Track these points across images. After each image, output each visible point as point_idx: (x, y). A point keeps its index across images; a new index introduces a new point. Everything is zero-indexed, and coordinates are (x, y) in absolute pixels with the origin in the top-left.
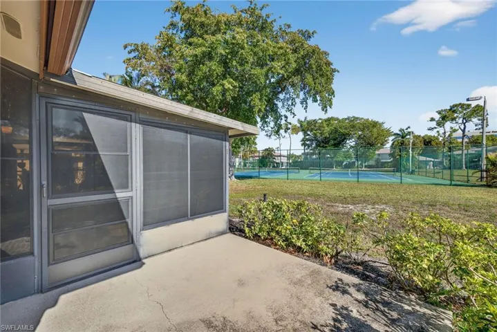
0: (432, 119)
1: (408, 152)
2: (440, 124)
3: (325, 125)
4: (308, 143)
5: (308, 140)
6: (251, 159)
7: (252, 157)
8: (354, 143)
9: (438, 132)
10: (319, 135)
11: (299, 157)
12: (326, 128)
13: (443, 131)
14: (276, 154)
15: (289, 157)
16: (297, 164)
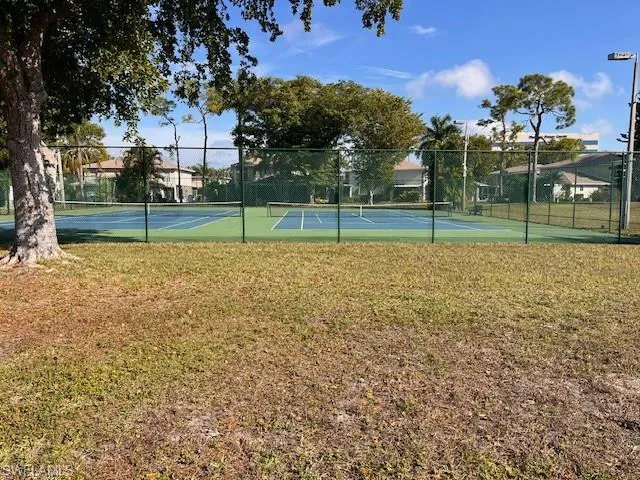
0: (486, 104)
1: (461, 166)
2: (498, 114)
3: (292, 95)
4: (251, 138)
5: (250, 131)
6: (90, 179)
7: (93, 170)
8: (352, 144)
9: (494, 129)
10: (276, 119)
11: (219, 174)
12: (295, 103)
13: (502, 129)
14: (165, 166)
15: (201, 172)
16: (218, 192)
